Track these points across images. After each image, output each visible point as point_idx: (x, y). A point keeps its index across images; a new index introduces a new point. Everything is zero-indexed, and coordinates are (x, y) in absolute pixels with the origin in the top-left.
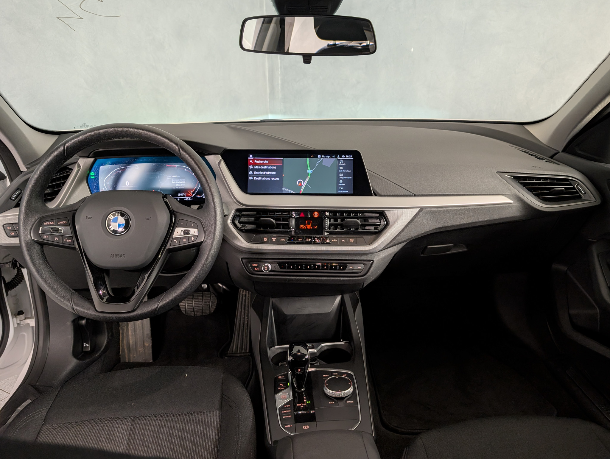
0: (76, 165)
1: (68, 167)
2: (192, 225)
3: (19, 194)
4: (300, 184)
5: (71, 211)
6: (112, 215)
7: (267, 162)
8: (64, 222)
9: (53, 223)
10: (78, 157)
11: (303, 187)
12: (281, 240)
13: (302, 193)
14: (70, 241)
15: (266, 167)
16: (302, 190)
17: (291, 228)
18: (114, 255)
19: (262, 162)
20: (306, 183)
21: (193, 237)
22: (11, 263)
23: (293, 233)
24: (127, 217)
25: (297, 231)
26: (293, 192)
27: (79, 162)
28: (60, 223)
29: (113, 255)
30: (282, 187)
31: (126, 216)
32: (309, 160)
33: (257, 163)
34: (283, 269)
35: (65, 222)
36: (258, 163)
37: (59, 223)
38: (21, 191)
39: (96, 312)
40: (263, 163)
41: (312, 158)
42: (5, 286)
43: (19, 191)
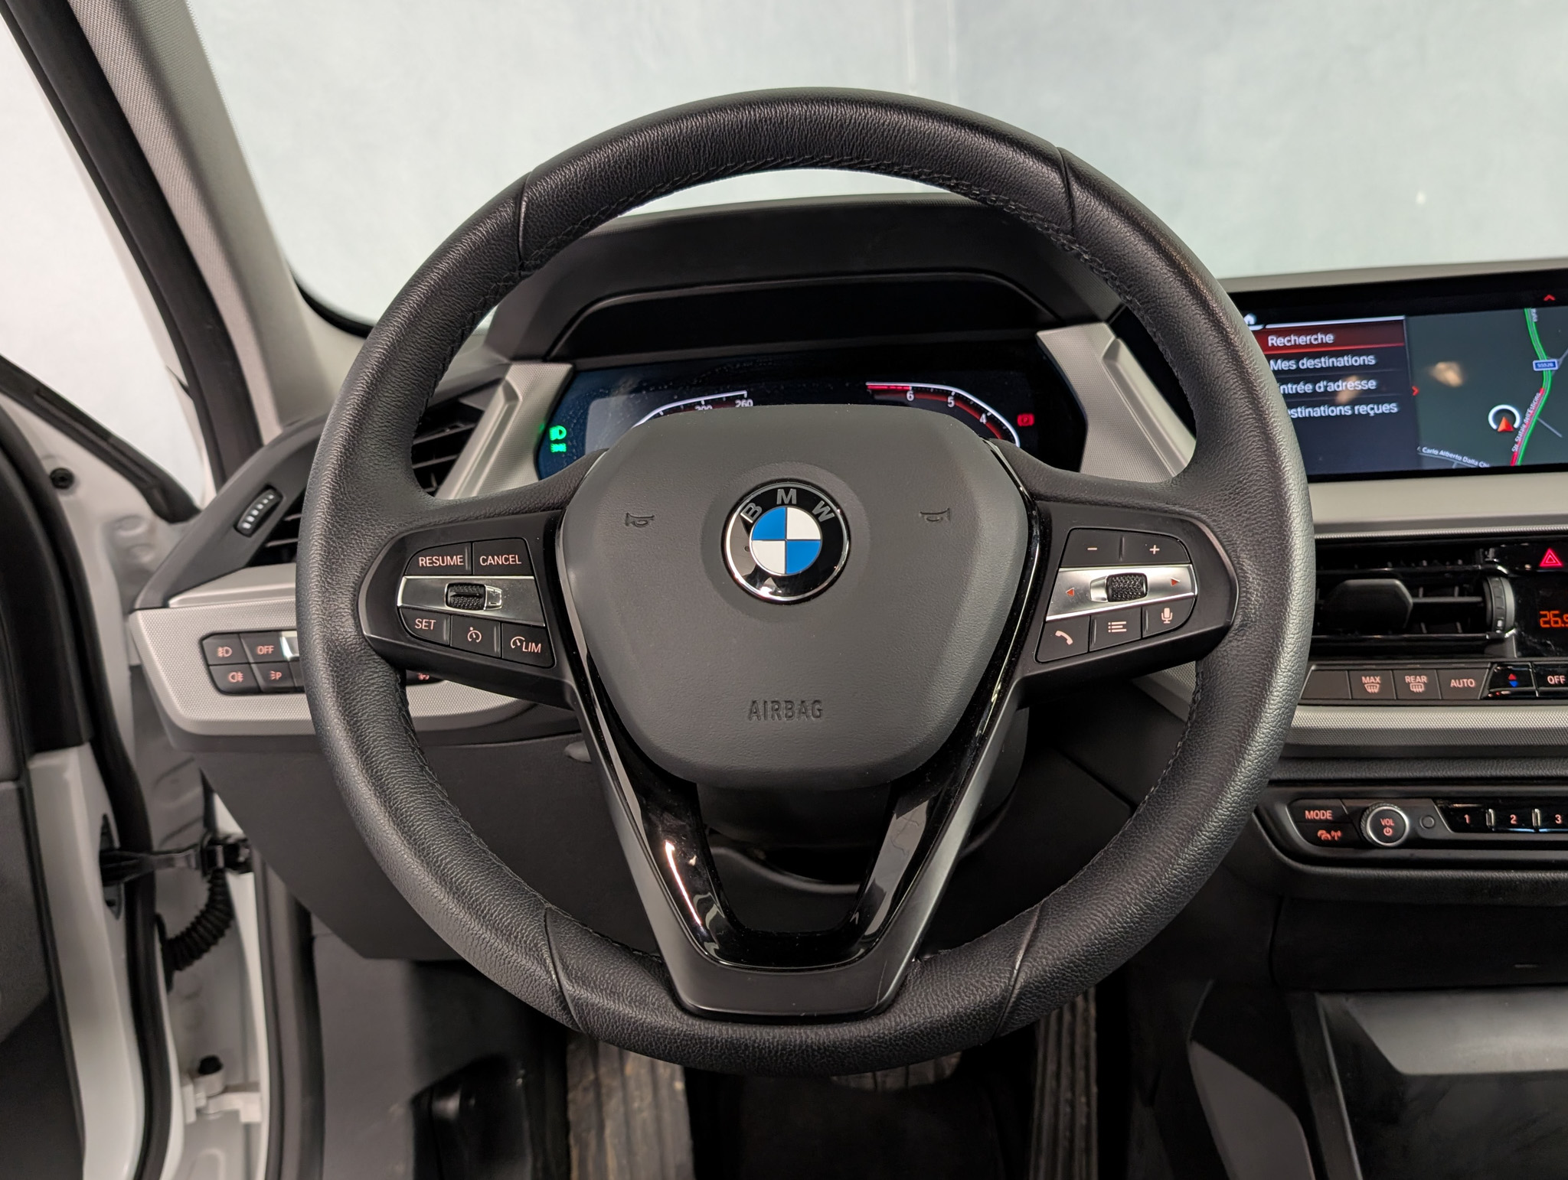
0: (500, 392)
1: (466, 401)
2: (1155, 550)
3: (269, 506)
4: (1502, 426)
5: (534, 510)
6: (752, 505)
7: (1329, 338)
8: (507, 560)
9: (457, 560)
10: (505, 361)
11: (1522, 439)
12: (1454, 683)
13: (1519, 463)
14: (535, 648)
15: (1325, 362)
16: (1519, 448)
17: (1500, 624)
18: (769, 705)
19: (1302, 340)
20: (1536, 418)
21: (1167, 611)
22: (196, 851)
23: (1512, 653)
24: (832, 511)
25: (1532, 641)
26: (1473, 463)
27: (509, 377)
28: (490, 560)
29: (761, 706)
30: (1417, 443)
31: (826, 504)
32: (1535, 316)
33: (1278, 348)
34: (1466, 828)
35: (513, 559)
36: (1285, 347)
37: (485, 561)
38: (279, 499)
39: (679, 1014)
40: (1311, 345)
41: (1550, 304)
42: (163, 950)
43: (271, 497)
